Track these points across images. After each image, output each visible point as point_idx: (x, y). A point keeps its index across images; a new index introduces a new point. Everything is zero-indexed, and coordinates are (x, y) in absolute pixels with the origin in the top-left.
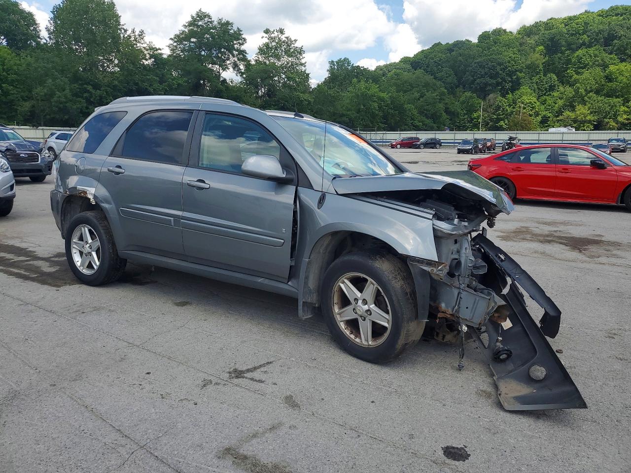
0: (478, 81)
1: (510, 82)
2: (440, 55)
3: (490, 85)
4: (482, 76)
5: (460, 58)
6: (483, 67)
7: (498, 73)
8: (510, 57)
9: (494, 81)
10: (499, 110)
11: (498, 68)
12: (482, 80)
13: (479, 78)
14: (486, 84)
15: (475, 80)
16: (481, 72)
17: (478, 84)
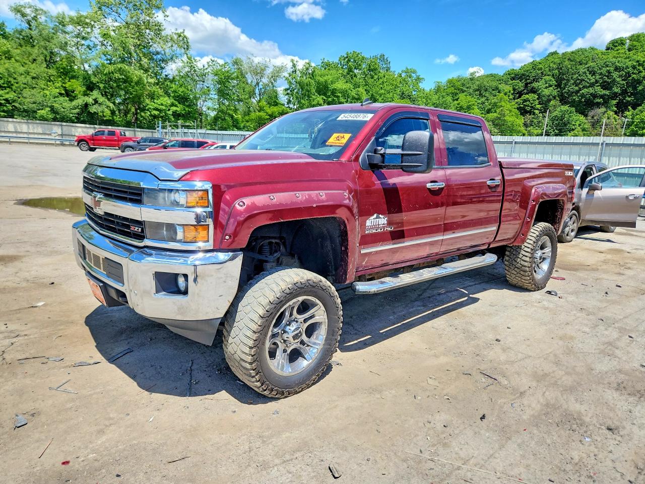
0: (584, 91)
1: (632, 94)
3: (602, 97)
4: (592, 85)
7: (614, 80)
8: (638, 61)
9: (607, 92)
11: (615, 75)
12: (591, 90)
13: (584, 87)
14: (595, 96)
15: (580, 89)
16: (590, 80)
17: (583, 96)
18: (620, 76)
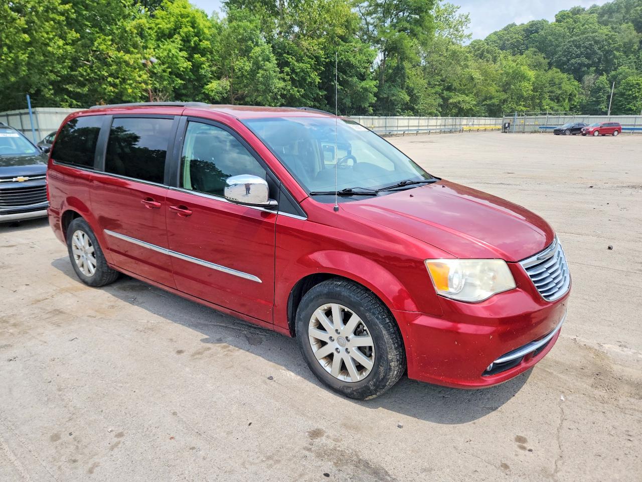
0: (573, 61)
2: (517, 36)
3: (585, 65)
4: (578, 56)
5: (550, 37)
6: (578, 47)
7: (595, 53)
8: (606, 35)
9: (590, 62)
10: (600, 92)
11: (596, 48)
12: (578, 60)
13: (573, 58)
14: (582, 65)
15: (569, 60)
16: (576, 52)
17: (572, 65)
18: (599, 49)
